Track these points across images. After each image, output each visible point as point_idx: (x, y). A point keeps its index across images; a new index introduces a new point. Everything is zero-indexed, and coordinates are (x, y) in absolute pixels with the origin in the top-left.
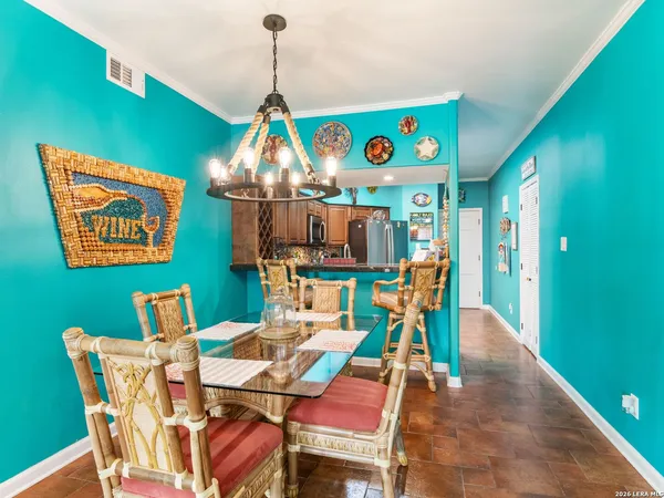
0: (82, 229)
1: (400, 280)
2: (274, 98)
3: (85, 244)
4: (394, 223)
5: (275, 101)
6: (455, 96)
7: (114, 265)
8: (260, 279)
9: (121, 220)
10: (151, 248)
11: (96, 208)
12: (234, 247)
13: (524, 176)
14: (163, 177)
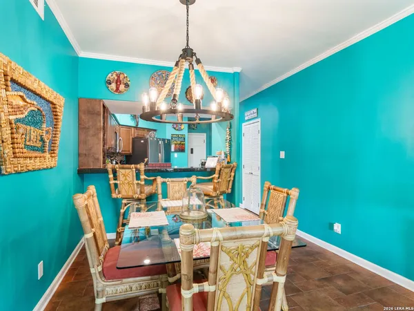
0: (15, 136)
1: (216, 176)
2: (189, 51)
3: (17, 150)
4: (164, 140)
5: (187, 53)
6: (238, 70)
7: (29, 171)
8: (109, 180)
9: (32, 128)
10: (47, 155)
11: (22, 116)
12: (79, 155)
13: (246, 118)
14: (55, 93)
